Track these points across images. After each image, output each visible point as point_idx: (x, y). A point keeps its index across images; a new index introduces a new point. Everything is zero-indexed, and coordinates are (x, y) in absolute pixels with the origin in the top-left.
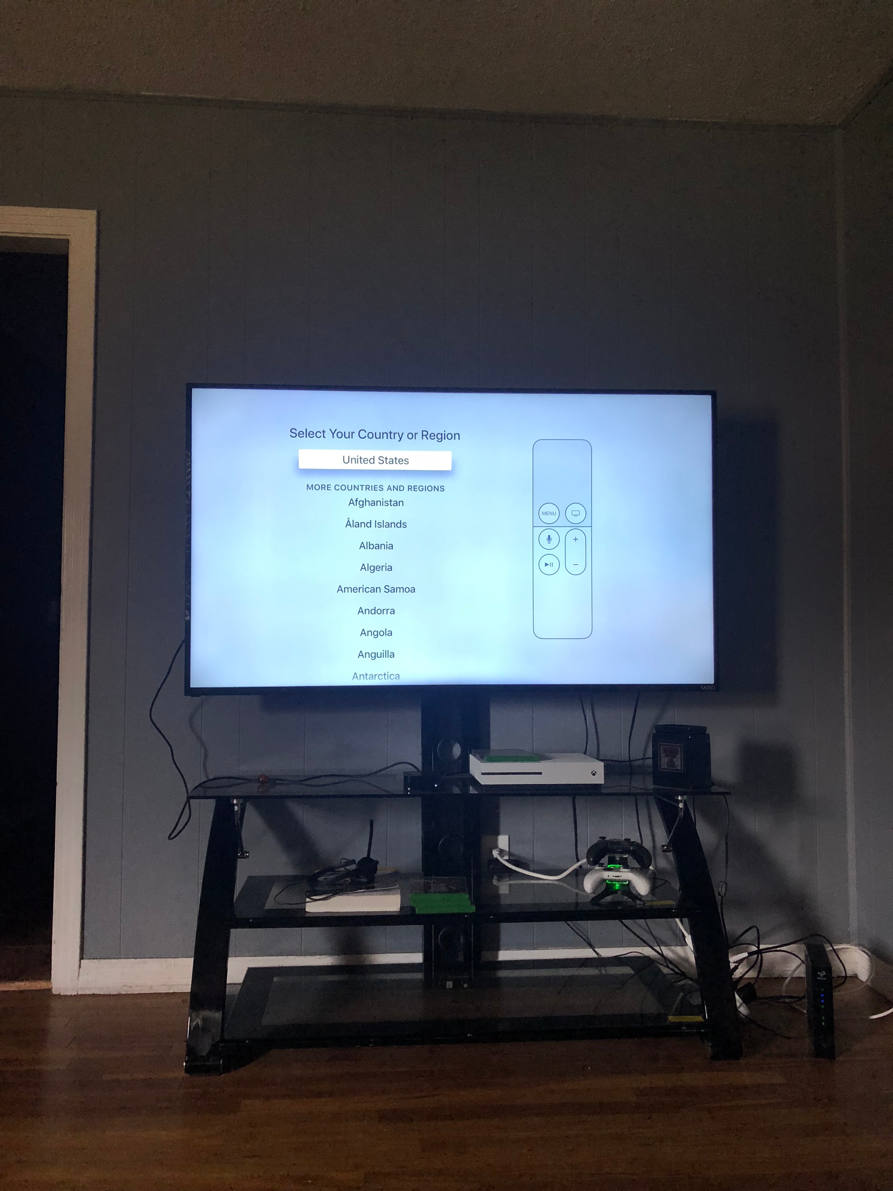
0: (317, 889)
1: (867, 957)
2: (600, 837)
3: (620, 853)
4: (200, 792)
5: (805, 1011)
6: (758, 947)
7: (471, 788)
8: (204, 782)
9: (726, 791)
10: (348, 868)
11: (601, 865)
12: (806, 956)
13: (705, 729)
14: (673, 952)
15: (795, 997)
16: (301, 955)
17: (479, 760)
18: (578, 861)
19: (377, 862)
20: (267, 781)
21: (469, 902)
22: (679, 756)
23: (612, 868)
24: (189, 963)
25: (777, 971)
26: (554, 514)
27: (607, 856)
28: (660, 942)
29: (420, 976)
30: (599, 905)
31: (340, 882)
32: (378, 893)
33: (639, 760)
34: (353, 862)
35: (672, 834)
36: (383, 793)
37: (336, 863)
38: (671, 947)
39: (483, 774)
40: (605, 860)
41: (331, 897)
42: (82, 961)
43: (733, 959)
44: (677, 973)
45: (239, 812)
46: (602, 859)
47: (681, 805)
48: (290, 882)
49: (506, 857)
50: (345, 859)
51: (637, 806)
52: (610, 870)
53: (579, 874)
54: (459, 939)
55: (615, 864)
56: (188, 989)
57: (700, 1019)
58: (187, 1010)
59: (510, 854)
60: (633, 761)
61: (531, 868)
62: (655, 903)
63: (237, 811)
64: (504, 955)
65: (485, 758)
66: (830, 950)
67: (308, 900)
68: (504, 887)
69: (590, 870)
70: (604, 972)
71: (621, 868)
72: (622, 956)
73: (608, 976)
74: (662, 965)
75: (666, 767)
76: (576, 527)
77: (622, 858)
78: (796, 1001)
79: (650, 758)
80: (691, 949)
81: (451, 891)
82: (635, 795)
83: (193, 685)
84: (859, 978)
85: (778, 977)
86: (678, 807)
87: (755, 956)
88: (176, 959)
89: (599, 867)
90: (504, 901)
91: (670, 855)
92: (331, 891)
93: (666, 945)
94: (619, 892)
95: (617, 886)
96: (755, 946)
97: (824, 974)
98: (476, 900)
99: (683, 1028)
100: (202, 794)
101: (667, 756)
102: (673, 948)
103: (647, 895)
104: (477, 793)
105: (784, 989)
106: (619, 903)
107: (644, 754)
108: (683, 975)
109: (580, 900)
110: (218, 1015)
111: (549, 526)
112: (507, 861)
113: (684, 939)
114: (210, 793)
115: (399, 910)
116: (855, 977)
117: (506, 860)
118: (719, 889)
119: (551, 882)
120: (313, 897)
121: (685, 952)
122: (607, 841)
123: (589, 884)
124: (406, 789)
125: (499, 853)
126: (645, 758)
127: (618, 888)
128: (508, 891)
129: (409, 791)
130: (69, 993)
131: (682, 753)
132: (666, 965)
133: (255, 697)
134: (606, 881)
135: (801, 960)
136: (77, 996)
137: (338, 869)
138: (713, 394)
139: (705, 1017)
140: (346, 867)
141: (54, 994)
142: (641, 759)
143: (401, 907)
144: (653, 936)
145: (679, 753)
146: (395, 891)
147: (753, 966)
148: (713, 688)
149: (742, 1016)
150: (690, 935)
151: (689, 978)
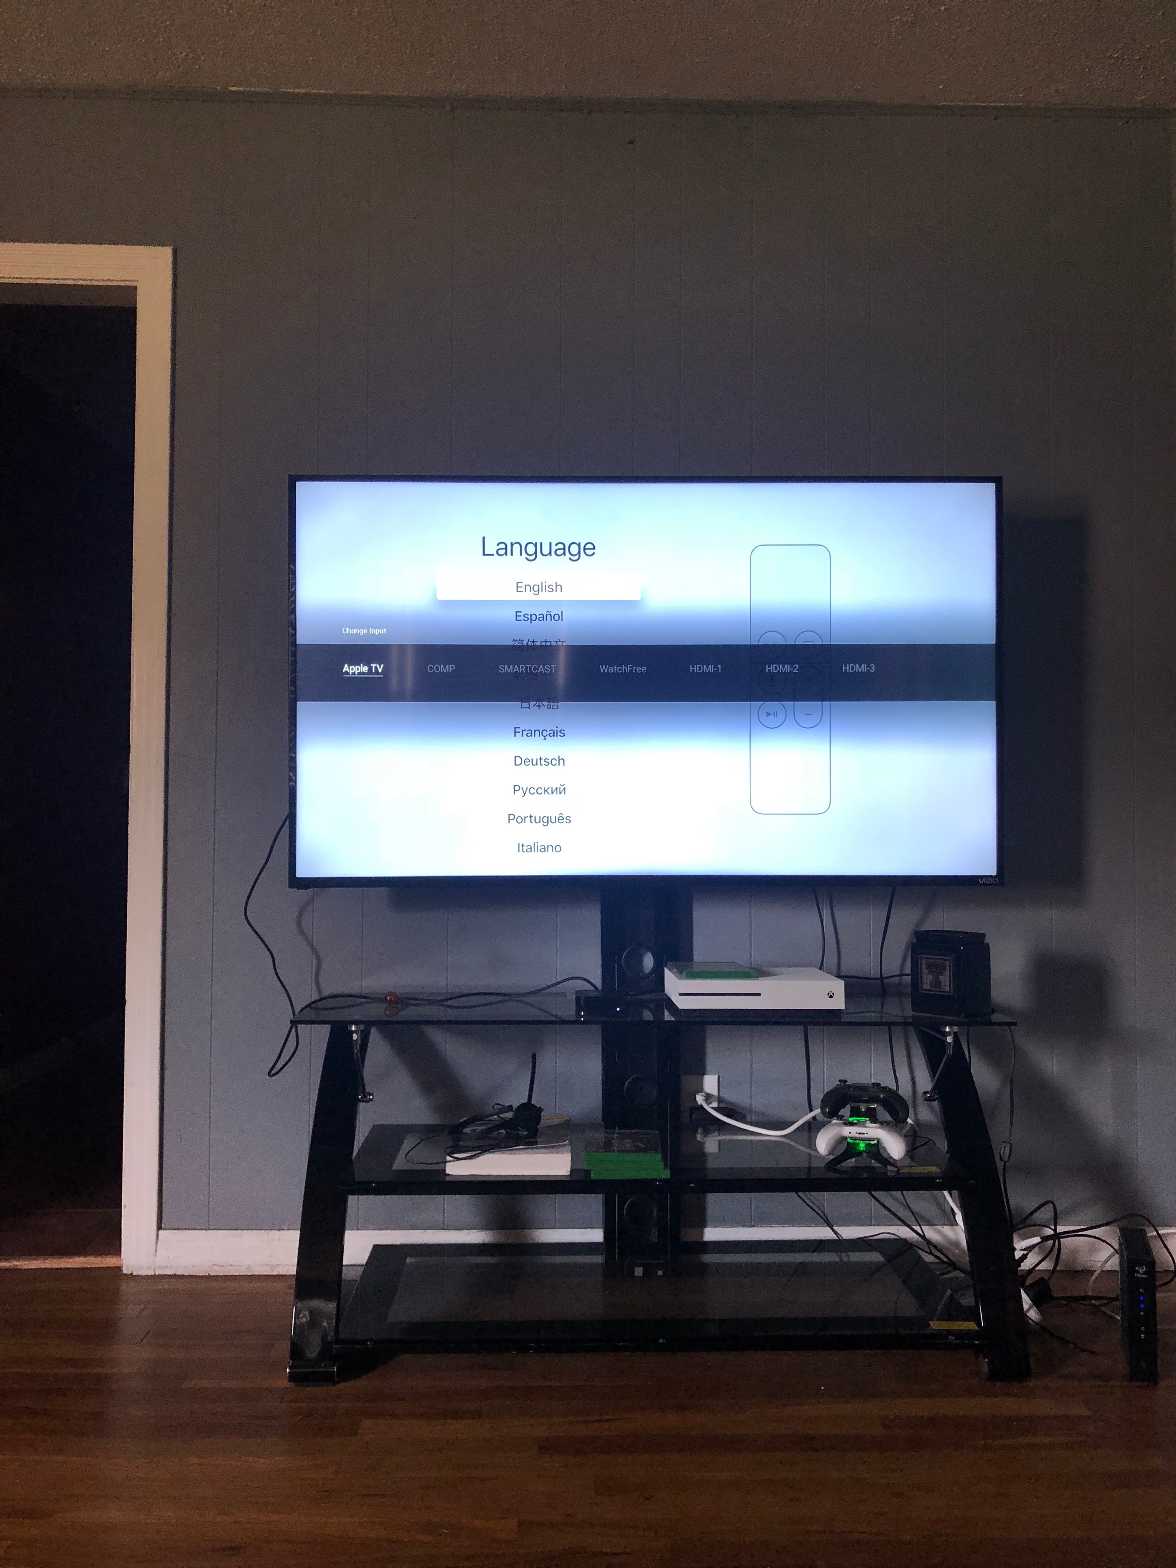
0: (461, 1143)
2: (840, 1081)
3: (867, 1102)
4: (311, 1015)
5: (1119, 1318)
6: (1055, 1230)
7: (666, 1013)
8: (315, 1002)
9: (1011, 1020)
10: (503, 1116)
11: (841, 1118)
12: (1120, 1245)
13: (983, 935)
14: (939, 1232)
15: (1106, 1298)
16: (444, 1229)
17: (676, 975)
18: (811, 1110)
19: (540, 1110)
20: (397, 1001)
21: (662, 1165)
22: (947, 973)
23: (855, 1121)
24: (294, 1237)
25: (1084, 1261)
27: (848, 1106)
28: (921, 1220)
29: (599, 1259)
30: (836, 1171)
31: (492, 1136)
32: (542, 1150)
33: (894, 976)
34: (510, 1108)
35: (937, 1077)
36: (552, 1018)
37: (490, 1110)
38: (936, 1227)
39: (681, 994)
40: (846, 1111)
41: (479, 1155)
42: (161, 1232)
43: (1020, 1245)
44: (943, 1262)
45: (359, 1042)
46: (843, 1110)
47: (949, 1039)
48: (429, 1133)
49: (715, 1104)
50: (498, 1104)
51: (891, 1043)
52: (852, 1124)
53: (812, 1128)
54: (651, 1212)
55: (858, 1117)
56: (293, 1271)
57: (972, 1326)
58: (292, 1295)
59: (720, 1100)
60: (887, 978)
61: (748, 1119)
62: (914, 1170)
63: (357, 1040)
64: (711, 1234)
65: (684, 973)
66: (1154, 1236)
67: (448, 1158)
68: (711, 1144)
69: (826, 1123)
70: (845, 1259)
71: (867, 1122)
72: (869, 1238)
73: (848, 1264)
74: (923, 1250)
75: (929, 987)
77: (868, 1110)
78: (1107, 1304)
79: (908, 975)
80: (962, 1230)
81: (638, 1150)
82: (890, 1024)
83: (299, 874)
85: (1083, 1270)
86: (945, 1042)
87: (1051, 1242)
88: (279, 1232)
89: (838, 1120)
90: (711, 1164)
91: (935, 1104)
92: (479, 1147)
93: (930, 1223)
94: (865, 1154)
95: (862, 1146)
96: (1052, 1229)
97: (1145, 1269)
98: (672, 1162)
99: (950, 1340)
100: (313, 1018)
101: (930, 973)
102: (939, 1227)
103: (902, 1159)
104: (673, 1019)
105: (1090, 1287)
106: (864, 1168)
107: (902, 971)
108: (951, 1264)
109: (814, 1165)
110: (332, 1306)
112: (715, 1108)
113: (954, 1217)
114: (323, 1016)
115: (569, 1173)
117: (712, 1108)
118: (1001, 1150)
119: (774, 1139)
120: (455, 1155)
121: (956, 1234)
122: (850, 1086)
123: (823, 1143)
124: (578, 1013)
125: (705, 1098)
126: (901, 975)
127: (863, 1148)
128: (716, 1150)
129: (583, 1016)
130: (144, 1273)
131: (951, 969)
132: (929, 1251)
133: (383, 891)
134: (847, 1139)
135: (1114, 1249)
136: (154, 1277)
137: (490, 1118)
138: (997, 481)
139: (979, 1324)
140: (501, 1115)
141: (125, 1274)
142: (897, 976)
143: (571, 1170)
144: (912, 1213)
145: (948, 968)
146: (563, 1149)
147: (1047, 1255)
148: (995, 881)
149: (1031, 1322)
150: (960, 1212)
151: (961, 1270)
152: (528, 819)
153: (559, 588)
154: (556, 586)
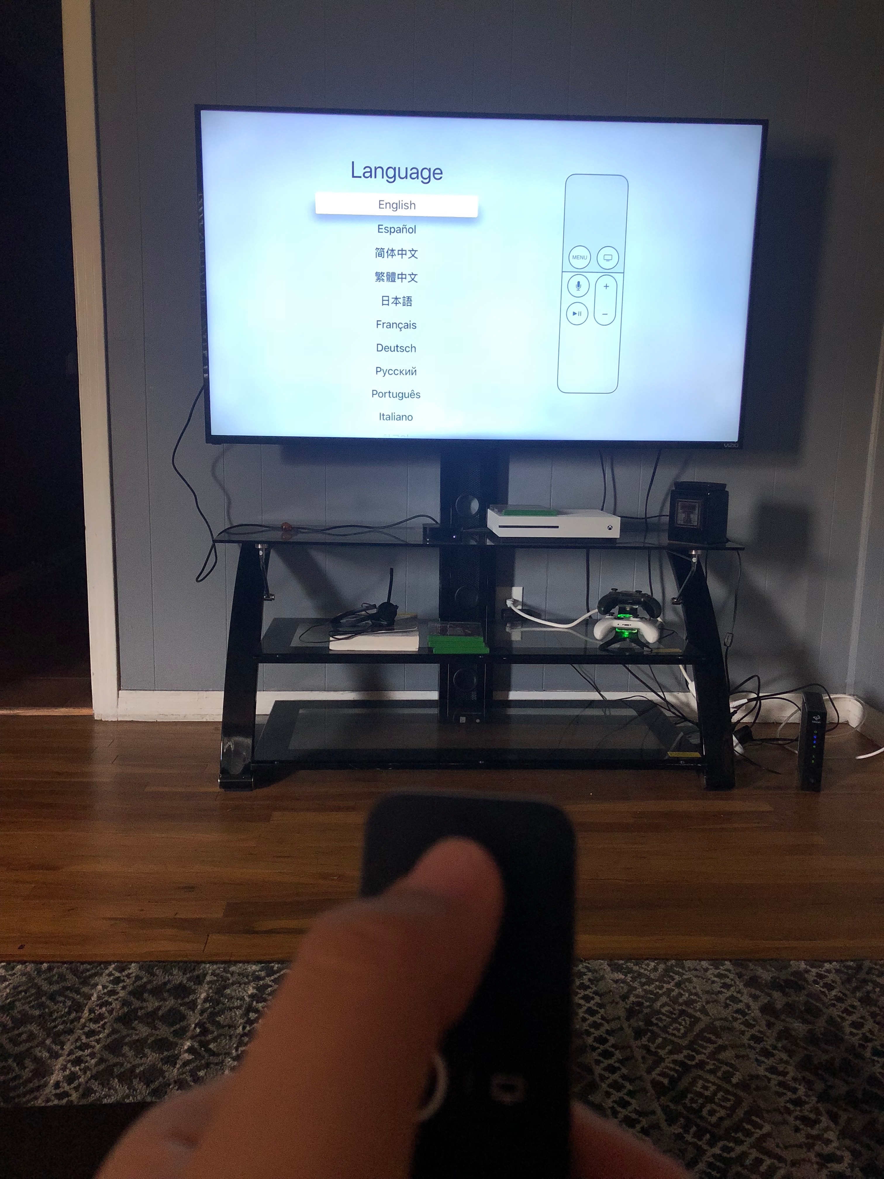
0: (340, 629)
1: (861, 706)
2: (612, 589)
3: (630, 604)
4: (225, 537)
5: (797, 752)
6: (758, 694)
7: (488, 540)
8: (228, 529)
9: (740, 547)
10: (369, 611)
11: (612, 614)
12: (804, 703)
13: (724, 486)
14: (676, 697)
15: (789, 740)
16: (325, 691)
17: (496, 513)
18: (588, 611)
19: (397, 607)
20: (288, 529)
21: (483, 644)
22: (696, 512)
23: (622, 617)
25: (775, 716)
26: (585, 258)
27: (617, 606)
28: (663, 688)
29: (435, 711)
30: (607, 650)
31: (361, 625)
32: (398, 634)
33: (656, 517)
34: (374, 606)
35: (682, 588)
36: (402, 543)
37: (359, 607)
39: (500, 527)
40: (616, 610)
41: (354, 637)
42: (120, 691)
43: (733, 704)
44: (678, 716)
45: (264, 557)
46: (613, 609)
47: (694, 560)
48: (315, 623)
49: (520, 607)
50: (366, 603)
51: (649, 560)
52: (620, 619)
53: (590, 623)
54: (474, 679)
55: (624, 614)
56: (220, 719)
57: (697, 755)
58: (219, 736)
59: (523, 604)
60: (649, 518)
61: (543, 617)
62: (661, 651)
63: (262, 556)
64: (514, 695)
65: (503, 511)
66: (827, 699)
67: (331, 639)
68: (516, 635)
69: (600, 619)
70: (608, 713)
71: (631, 617)
72: (625, 700)
74: (664, 708)
75: (682, 522)
76: (607, 272)
77: (632, 609)
78: (789, 743)
79: (667, 516)
80: (693, 695)
81: (467, 635)
82: (649, 549)
83: (213, 433)
84: (850, 724)
85: (773, 723)
86: (691, 562)
87: (755, 702)
89: (610, 616)
90: (515, 646)
91: (679, 607)
92: (353, 632)
93: (669, 691)
94: (628, 640)
95: (626, 634)
96: (756, 694)
97: (819, 718)
98: (489, 642)
99: (681, 762)
100: (227, 539)
101: (684, 512)
102: (675, 693)
103: (653, 643)
104: (494, 544)
105: (778, 733)
106: (627, 649)
107: (661, 512)
108: (684, 719)
109: (589, 647)
110: (249, 741)
111: (579, 272)
112: (522, 611)
113: (687, 686)
114: (233, 538)
115: (417, 650)
116: (846, 724)
117: (519, 610)
118: (725, 639)
119: (562, 630)
120: (336, 637)
121: (688, 698)
122: (618, 593)
123: (599, 631)
124: (425, 539)
125: (512, 602)
126: (660, 516)
128: (519, 639)
129: (428, 542)
130: (110, 719)
131: (700, 510)
132: (668, 709)
133: (276, 447)
134: (616, 629)
135: (798, 707)
136: (118, 722)
137: (358, 614)
138: (765, 124)
139: (702, 754)
140: (367, 611)
141: (96, 720)
143: (419, 647)
144: (657, 682)
145: (697, 509)
146: (413, 633)
147: (752, 711)
148: (736, 445)
149: (736, 753)
150: (693, 683)
151: (690, 721)
152: (387, 395)
153: (413, 205)
154: (411, 204)
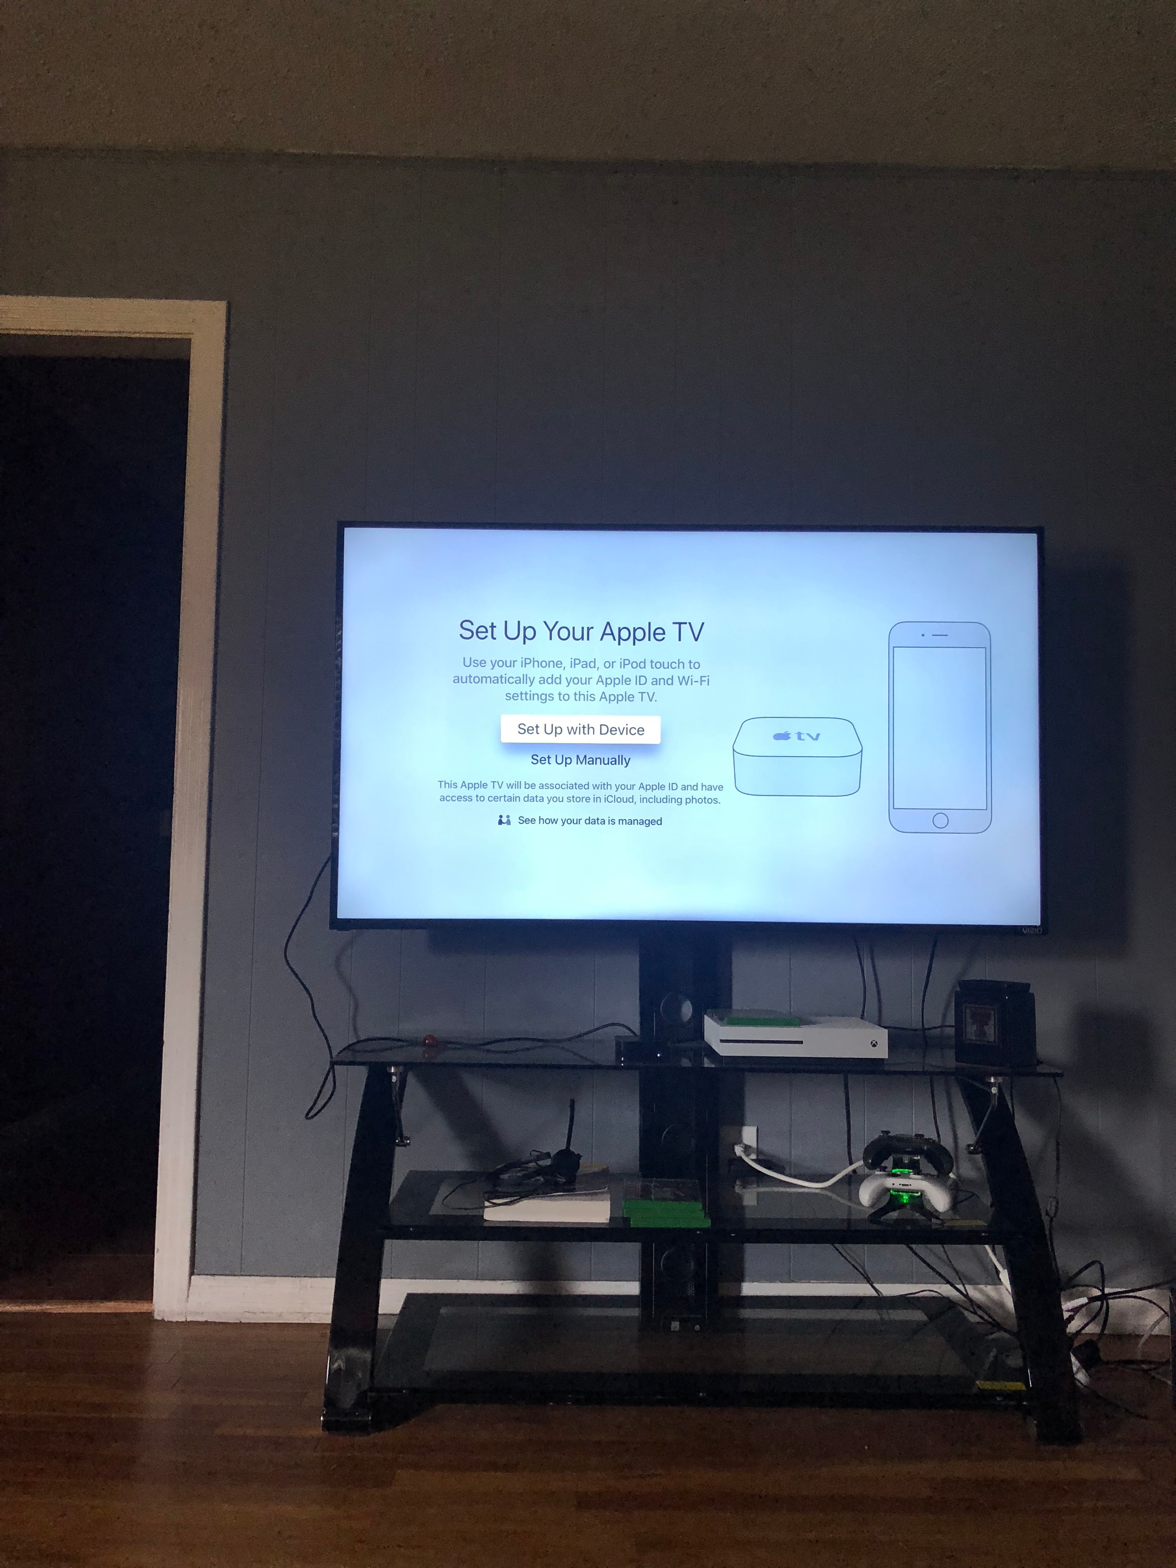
0: (500, 1189)
2: (882, 1132)
3: (909, 1153)
4: (348, 1056)
5: (1169, 1382)
6: (1102, 1291)
7: (706, 1060)
8: (354, 1044)
9: (1057, 1072)
10: (541, 1163)
11: (884, 1169)
12: (1172, 1306)
13: (1028, 986)
14: (981, 1291)
15: (1155, 1362)
16: (477, 1279)
17: (717, 1022)
18: (851, 1163)
19: (579, 1156)
20: (435, 1044)
21: (702, 1214)
22: (992, 1022)
23: (899, 1173)
24: (329, 1285)
25: (1130, 1326)
27: (891, 1157)
28: (965, 1279)
29: (635, 1312)
30: (879, 1223)
31: (529, 1182)
32: (581, 1198)
33: (936, 1028)
34: (548, 1155)
35: (982, 1127)
36: (586, 1063)
37: (526, 1157)
38: (979, 1286)
39: (722, 1041)
40: (888, 1163)
41: (518, 1201)
42: (193, 1277)
43: (1067, 1306)
44: (990, 1323)
45: (398, 1084)
46: (886, 1161)
47: (994, 1090)
48: (464, 1179)
49: (754, 1156)
50: (536, 1151)
51: (932, 1093)
52: (895, 1175)
53: (853, 1181)
54: (689, 1265)
55: (902, 1168)
56: (328, 1320)
57: (1019, 1386)
58: (326, 1345)
59: (759, 1152)
60: (929, 1029)
61: (787, 1172)
62: (958, 1223)
63: (395, 1082)
64: (749, 1289)
65: (726, 1019)
67: (487, 1204)
68: (750, 1197)
69: (868, 1176)
70: (886, 1317)
71: (911, 1174)
72: (909, 1296)
73: (891, 1322)
74: (967, 1310)
75: (973, 1037)
77: (911, 1161)
78: (1157, 1368)
79: (953, 1026)
80: (1007, 1290)
81: (678, 1199)
82: (932, 1074)
83: (340, 915)
85: (1130, 1335)
86: (990, 1093)
87: (1099, 1303)
88: (313, 1279)
89: (881, 1171)
90: (748, 1214)
91: (979, 1157)
92: (517, 1193)
93: (973, 1283)
94: (908, 1207)
95: (905, 1198)
96: (1099, 1289)
98: (713, 1210)
99: (998, 1399)
100: (350, 1060)
101: (975, 1022)
102: (982, 1286)
103: (946, 1212)
104: (713, 1066)
105: (1139, 1351)
106: (908, 1221)
107: (944, 1021)
108: (996, 1325)
109: (853, 1217)
110: (367, 1356)
112: (756, 1161)
113: (998, 1276)
114: (360, 1058)
115: (608, 1221)
117: (753, 1160)
118: (1046, 1205)
119: (814, 1191)
120: (495, 1201)
121: (1000, 1294)
122: (891, 1137)
123: (866, 1194)
124: (618, 1059)
125: (742, 1149)
126: (943, 1026)
127: (906, 1200)
128: (754, 1204)
129: (623, 1062)
130: (175, 1319)
131: (996, 1018)
132: (972, 1310)
133: (423, 933)
134: (890, 1191)
135: (1164, 1311)
136: (185, 1323)
137: (525, 1166)
138: (1040, 532)
139: (1027, 1384)
140: (539, 1162)
141: (157, 1320)
142: (938, 1027)
143: (611, 1218)
144: (955, 1269)
145: (993, 1018)
146: (602, 1196)
147: (1095, 1317)
148: (1039, 931)
149: (1079, 1384)
150: (1006, 1270)
151: (1005, 1331)
